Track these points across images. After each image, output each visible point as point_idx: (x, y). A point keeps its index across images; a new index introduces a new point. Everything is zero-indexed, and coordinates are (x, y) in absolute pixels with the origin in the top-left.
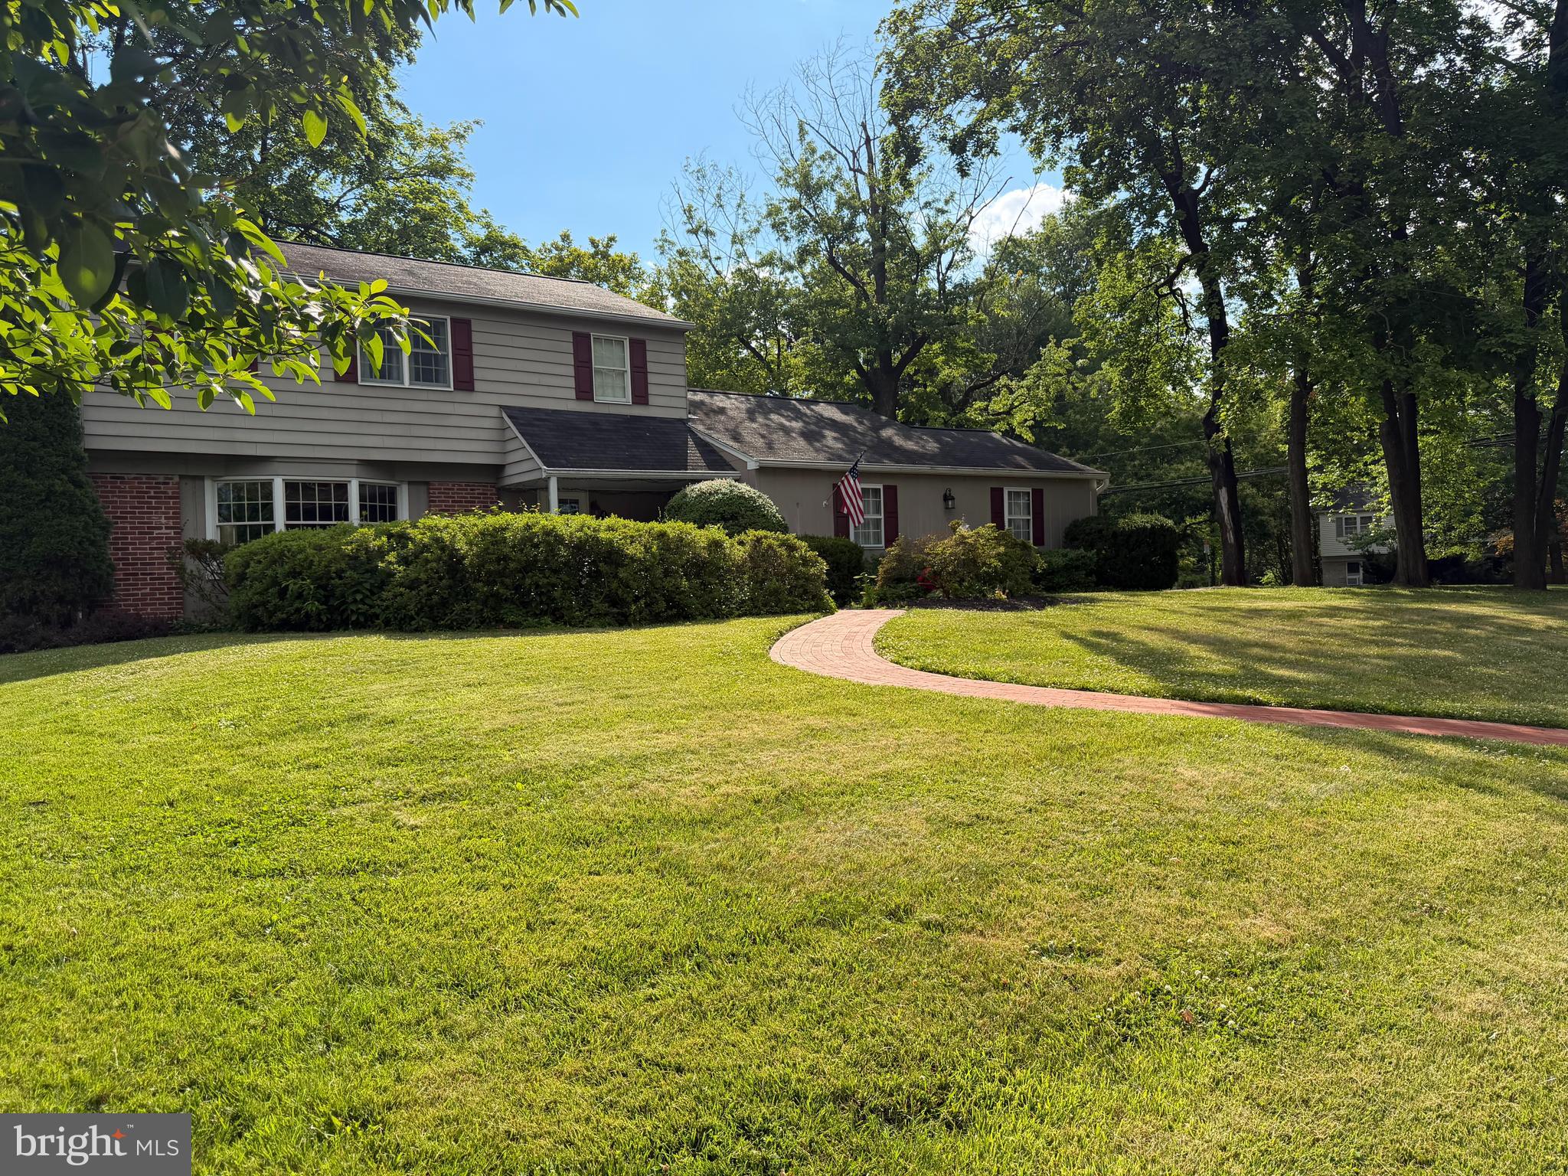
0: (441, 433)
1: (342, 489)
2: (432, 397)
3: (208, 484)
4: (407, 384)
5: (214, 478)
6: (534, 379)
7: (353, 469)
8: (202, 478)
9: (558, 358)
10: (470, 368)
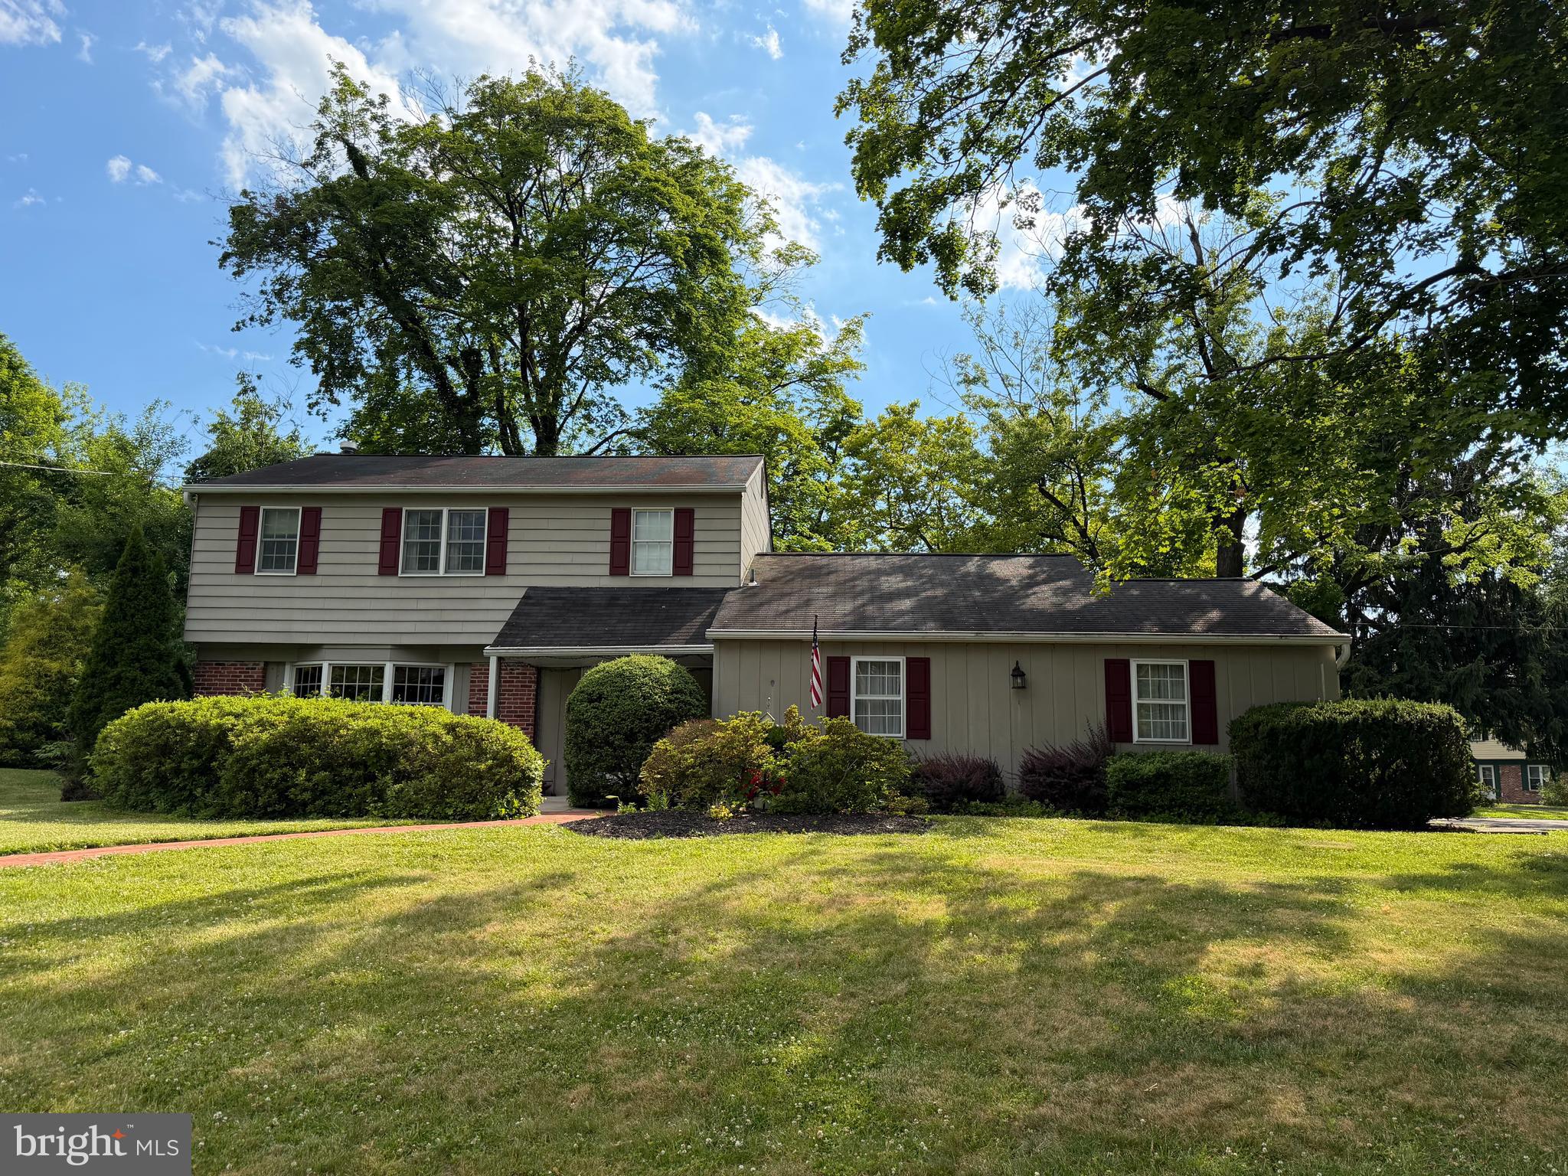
0: (470, 616)
1: (380, 670)
2: (464, 583)
3: (288, 668)
4: (441, 573)
5: (292, 663)
6: (567, 559)
7: (388, 653)
8: (284, 664)
9: (595, 536)
10: (504, 553)
